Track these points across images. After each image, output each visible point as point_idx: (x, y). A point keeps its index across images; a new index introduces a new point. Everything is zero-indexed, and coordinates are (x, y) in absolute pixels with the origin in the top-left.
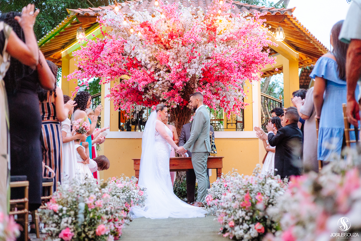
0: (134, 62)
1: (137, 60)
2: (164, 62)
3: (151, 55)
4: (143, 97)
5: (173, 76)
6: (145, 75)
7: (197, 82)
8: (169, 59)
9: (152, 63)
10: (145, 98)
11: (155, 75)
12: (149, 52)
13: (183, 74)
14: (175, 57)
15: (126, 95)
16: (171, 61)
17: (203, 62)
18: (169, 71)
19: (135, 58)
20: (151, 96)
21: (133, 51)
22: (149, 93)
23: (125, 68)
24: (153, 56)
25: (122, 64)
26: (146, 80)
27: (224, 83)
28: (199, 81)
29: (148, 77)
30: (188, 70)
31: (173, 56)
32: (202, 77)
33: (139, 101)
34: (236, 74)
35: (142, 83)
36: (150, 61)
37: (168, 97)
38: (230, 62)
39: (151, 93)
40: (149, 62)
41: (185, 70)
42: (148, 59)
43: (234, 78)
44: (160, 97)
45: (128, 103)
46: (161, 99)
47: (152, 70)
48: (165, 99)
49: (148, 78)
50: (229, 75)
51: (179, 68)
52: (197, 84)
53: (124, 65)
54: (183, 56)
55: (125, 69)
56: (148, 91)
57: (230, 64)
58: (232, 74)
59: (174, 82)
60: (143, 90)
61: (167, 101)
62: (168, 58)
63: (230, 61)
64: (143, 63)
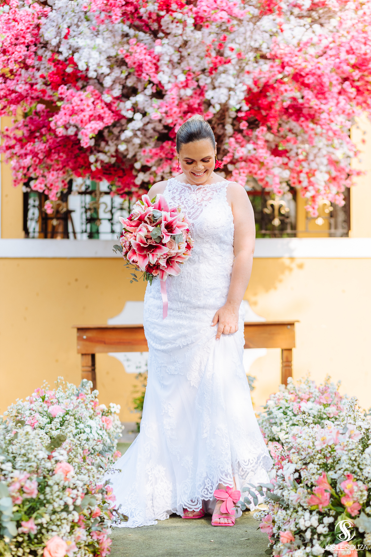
0: (69, 70)
1: (76, 65)
2: (148, 72)
3: (113, 53)
4: (92, 159)
5: (171, 109)
6: (97, 104)
7: (230, 120)
8: (159, 64)
9: (117, 72)
10: (97, 161)
11: (122, 105)
12: (108, 44)
13: (195, 102)
14: (176, 59)
15: (48, 154)
16: (164, 68)
17: (247, 68)
18: (159, 94)
19: (70, 60)
20: (113, 156)
21: (64, 41)
22: (107, 149)
23: (45, 84)
24: (117, 55)
25: (38, 74)
26: (101, 118)
27: (301, 126)
28: (237, 119)
29: (106, 109)
30: (209, 95)
31: (171, 56)
32: (246, 108)
33: (79, 168)
34: (332, 103)
35: (91, 128)
36: (111, 68)
37: (156, 159)
38: (319, 72)
39: (111, 149)
40: (106, 70)
41: (200, 91)
42: (105, 63)
43: (329, 114)
44: (136, 161)
45: (53, 175)
46: (138, 166)
47: (117, 92)
48: (149, 164)
49: (105, 113)
50: (317, 105)
51: (187, 86)
52: (233, 125)
53: (42, 76)
54: (195, 54)
55: (44, 87)
56: (103, 144)
57: (319, 76)
58: (324, 101)
59: (172, 123)
60: (92, 143)
61: (154, 169)
62: (158, 60)
63: (319, 68)
64: (92, 74)
